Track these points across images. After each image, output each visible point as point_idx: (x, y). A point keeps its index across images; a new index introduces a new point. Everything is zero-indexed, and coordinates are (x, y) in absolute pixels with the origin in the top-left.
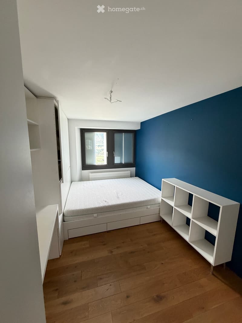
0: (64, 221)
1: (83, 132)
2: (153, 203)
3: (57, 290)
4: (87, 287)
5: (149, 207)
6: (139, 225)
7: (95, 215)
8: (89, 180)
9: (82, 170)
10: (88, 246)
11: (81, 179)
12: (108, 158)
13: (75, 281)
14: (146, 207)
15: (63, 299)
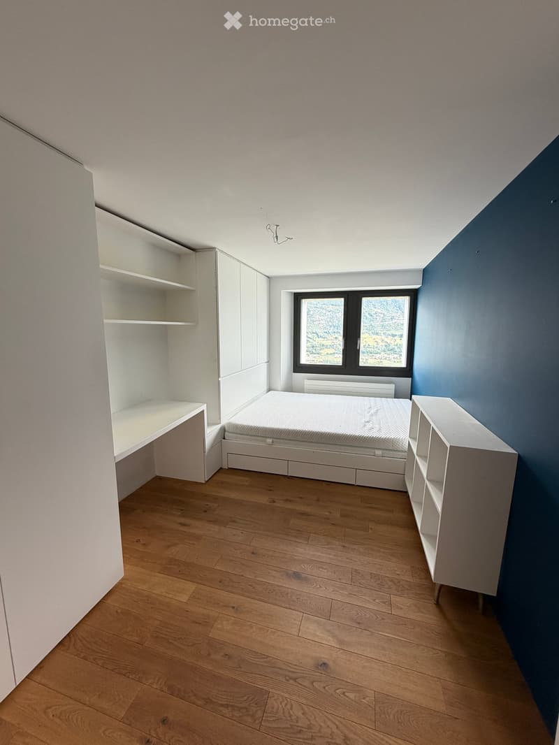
0: (224, 439)
1: (298, 298)
2: (391, 448)
3: (182, 510)
4: (215, 522)
5: (379, 452)
6: (353, 485)
7: (269, 441)
8: (304, 392)
9: (294, 372)
10: (247, 484)
11: (290, 388)
12: (345, 352)
13: (206, 511)
14: (373, 451)
15: (182, 520)
